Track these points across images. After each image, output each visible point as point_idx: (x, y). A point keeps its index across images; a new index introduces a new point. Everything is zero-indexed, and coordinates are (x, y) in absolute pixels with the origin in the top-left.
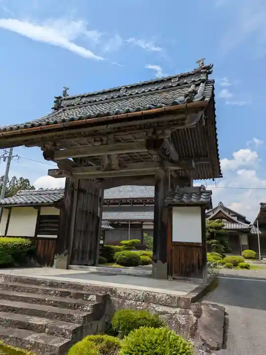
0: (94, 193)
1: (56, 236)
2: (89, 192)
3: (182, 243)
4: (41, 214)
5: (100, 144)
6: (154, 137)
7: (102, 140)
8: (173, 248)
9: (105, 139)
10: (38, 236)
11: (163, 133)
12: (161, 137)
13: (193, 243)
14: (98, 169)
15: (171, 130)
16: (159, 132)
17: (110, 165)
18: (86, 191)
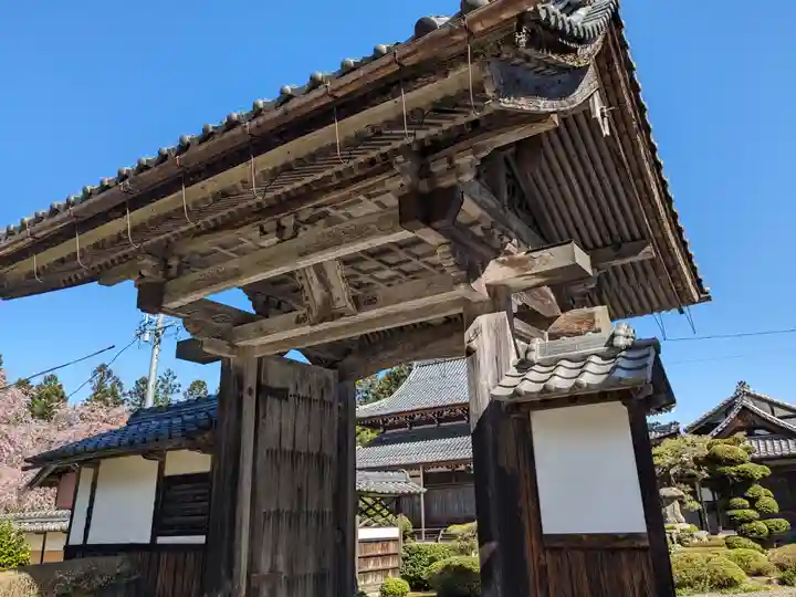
0: (316, 396)
1: (201, 539)
2: (301, 393)
3: (576, 538)
4: (168, 473)
5: (276, 239)
6: (424, 186)
7: (280, 229)
8: (548, 559)
9: (289, 221)
10: (161, 540)
11: (453, 168)
12: (445, 183)
13: (614, 537)
14: (299, 321)
15: (476, 151)
16: (439, 167)
17: (328, 301)
18: (287, 390)
